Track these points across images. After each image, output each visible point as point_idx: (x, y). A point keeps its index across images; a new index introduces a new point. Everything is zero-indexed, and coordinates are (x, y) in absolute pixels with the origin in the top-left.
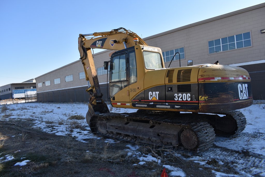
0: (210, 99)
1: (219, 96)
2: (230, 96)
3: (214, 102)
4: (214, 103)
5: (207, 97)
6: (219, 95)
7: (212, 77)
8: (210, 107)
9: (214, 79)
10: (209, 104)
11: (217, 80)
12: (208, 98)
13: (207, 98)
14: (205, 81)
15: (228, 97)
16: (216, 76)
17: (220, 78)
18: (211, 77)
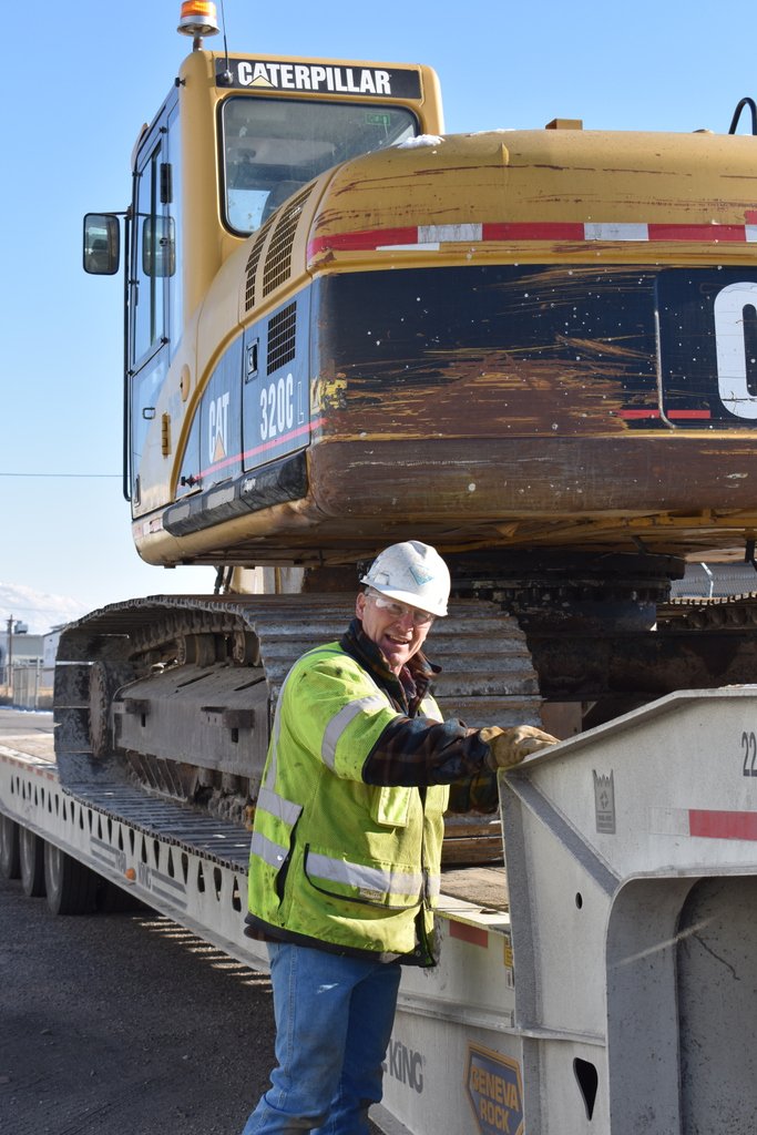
0: (362, 400)
1: (448, 373)
2: (568, 379)
3: (398, 419)
4: (396, 430)
5: (343, 384)
6: (445, 365)
7: (398, 223)
8: (353, 465)
9: (415, 241)
10: (355, 437)
11: (435, 247)
12: (351, 387)
13: (339, 390)
14: (330, 257)
15: (542, 384)
16: (435, 217)
17: (471, 232)
18: (383, 227)
